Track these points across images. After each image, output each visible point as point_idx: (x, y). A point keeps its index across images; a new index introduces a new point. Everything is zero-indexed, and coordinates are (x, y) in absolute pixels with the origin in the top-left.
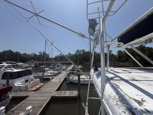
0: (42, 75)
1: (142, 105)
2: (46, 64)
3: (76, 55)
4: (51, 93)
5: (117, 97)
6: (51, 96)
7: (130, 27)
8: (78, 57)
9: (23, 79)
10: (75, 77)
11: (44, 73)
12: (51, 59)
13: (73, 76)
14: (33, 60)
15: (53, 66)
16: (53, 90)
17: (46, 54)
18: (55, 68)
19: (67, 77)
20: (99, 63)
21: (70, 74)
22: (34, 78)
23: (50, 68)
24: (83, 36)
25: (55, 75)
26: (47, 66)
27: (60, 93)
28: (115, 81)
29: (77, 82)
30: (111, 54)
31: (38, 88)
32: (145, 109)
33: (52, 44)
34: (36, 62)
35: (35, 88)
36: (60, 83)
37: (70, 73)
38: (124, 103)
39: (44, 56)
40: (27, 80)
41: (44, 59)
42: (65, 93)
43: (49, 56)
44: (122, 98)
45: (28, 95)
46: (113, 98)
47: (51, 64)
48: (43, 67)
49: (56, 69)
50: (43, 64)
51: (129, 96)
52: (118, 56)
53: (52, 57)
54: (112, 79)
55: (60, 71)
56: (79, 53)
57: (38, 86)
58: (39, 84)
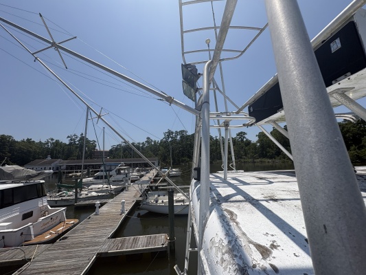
0: (74, 197)
1: (269, 256)
2: (86, 167)
3: (165, 142)
4: (96, 244)
5: (225, 242)
6: (96, 252)
7: (268, 84)
8: (171, 147)
9: (16, 211)
10: (161, 197)
11: (81, 190)
12: (101, 152)
13: (156, 196)
14: (49, 158)
15: (106, 171)
16: (101, 237)
17: (88, 141)
18: (111, 176)
19: (141, 199)
20: (218, 161)
21: (149, 190)
22: (51, 207)
23: (97, 178)
24: (170, 100)
25: (111, 195)
26: (88, 171)
27: (123, 243)
28: (232, 204)
29: (167, 211)
30: (245, 140)
31: (60, 232)
32: (271, 265)
33: (99, 117)
34: (58, 162)
35: (51, 234)
36: (124, 215)
37: (151, 188)
38: (236, 256)
39: (81, 147)
40: (28, 213)
41: (82, 153)
42: (135, 241)
43: (95, 146)
44: (233, 243)
45: (27, 257)
46: (217, 245)
47: (99, 166)
48: (79, 174)
49: (112, 179)
50: (79, 167)
51: (248, 238)
52: (258, 144)
53: (102, 150)
54: (227, 199)
55: (124, 184)
56: (172, 138)
57: (61, 229)
58: (62, 224)
